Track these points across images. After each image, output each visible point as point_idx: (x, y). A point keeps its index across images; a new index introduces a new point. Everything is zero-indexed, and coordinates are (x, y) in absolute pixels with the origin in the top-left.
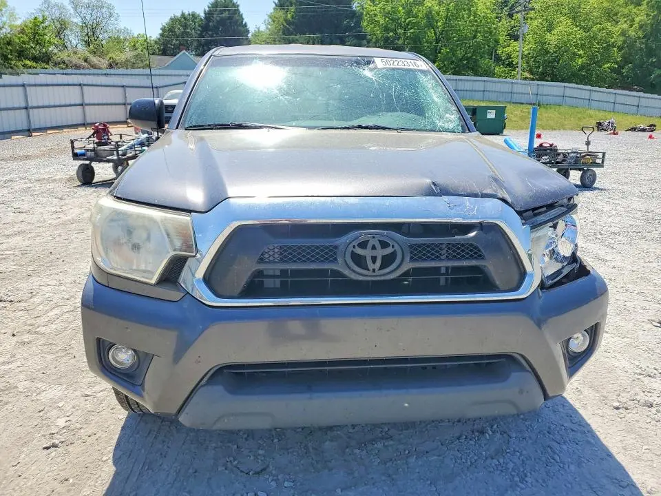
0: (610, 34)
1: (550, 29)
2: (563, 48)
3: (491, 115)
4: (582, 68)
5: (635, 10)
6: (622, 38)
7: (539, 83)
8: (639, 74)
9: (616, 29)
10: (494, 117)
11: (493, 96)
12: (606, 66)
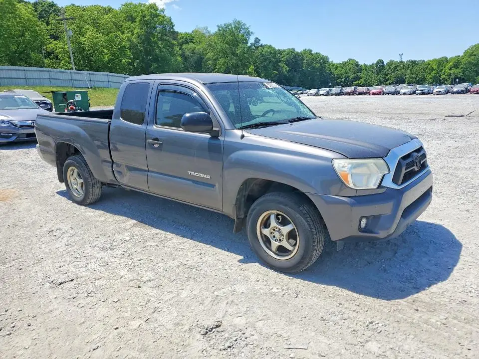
0: (122, 40)
1: (81, 33)
2: (95, 47)
3: (78, 98)
4: (109, 62)
5: (132, 25)
6: (128, 43)
7: (90, 72)
8: (144, 66)
9: (124, 36)
10: (80, 99)
11: (58, 83)
12: (124, 61)
